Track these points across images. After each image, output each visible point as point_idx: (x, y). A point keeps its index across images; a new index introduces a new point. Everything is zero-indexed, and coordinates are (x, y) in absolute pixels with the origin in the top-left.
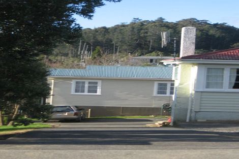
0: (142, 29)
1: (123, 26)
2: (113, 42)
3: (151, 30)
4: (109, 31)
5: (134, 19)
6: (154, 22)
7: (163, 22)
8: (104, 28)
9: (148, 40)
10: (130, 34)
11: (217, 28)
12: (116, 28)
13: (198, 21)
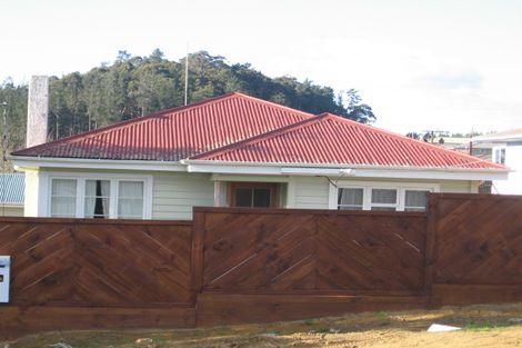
0: (130, 79)
1: (103, 70)
2: (89, 113)
3: (142, 82)
4: (83, 82)
5: (120, 52)
6: (148, 61)
7: (160, 60)
8: (76, 75)
9: (139, 106)
10: (112, 91)
11: (238, 75)
12: (93, 77)
13: (211, 58)
